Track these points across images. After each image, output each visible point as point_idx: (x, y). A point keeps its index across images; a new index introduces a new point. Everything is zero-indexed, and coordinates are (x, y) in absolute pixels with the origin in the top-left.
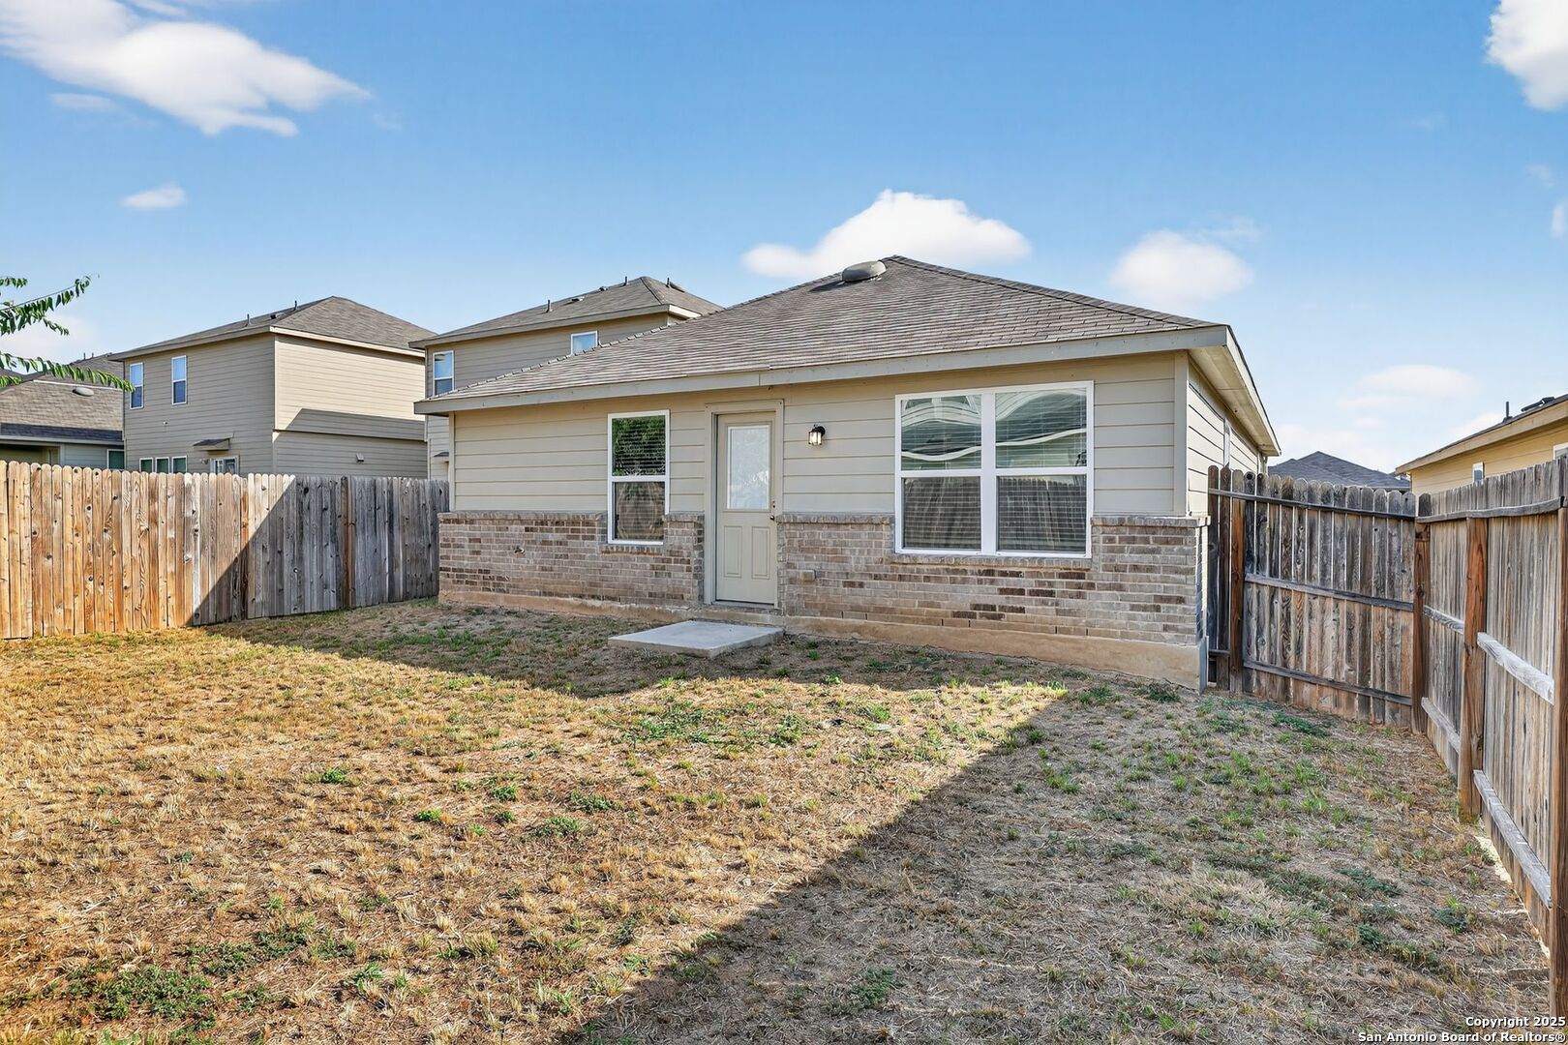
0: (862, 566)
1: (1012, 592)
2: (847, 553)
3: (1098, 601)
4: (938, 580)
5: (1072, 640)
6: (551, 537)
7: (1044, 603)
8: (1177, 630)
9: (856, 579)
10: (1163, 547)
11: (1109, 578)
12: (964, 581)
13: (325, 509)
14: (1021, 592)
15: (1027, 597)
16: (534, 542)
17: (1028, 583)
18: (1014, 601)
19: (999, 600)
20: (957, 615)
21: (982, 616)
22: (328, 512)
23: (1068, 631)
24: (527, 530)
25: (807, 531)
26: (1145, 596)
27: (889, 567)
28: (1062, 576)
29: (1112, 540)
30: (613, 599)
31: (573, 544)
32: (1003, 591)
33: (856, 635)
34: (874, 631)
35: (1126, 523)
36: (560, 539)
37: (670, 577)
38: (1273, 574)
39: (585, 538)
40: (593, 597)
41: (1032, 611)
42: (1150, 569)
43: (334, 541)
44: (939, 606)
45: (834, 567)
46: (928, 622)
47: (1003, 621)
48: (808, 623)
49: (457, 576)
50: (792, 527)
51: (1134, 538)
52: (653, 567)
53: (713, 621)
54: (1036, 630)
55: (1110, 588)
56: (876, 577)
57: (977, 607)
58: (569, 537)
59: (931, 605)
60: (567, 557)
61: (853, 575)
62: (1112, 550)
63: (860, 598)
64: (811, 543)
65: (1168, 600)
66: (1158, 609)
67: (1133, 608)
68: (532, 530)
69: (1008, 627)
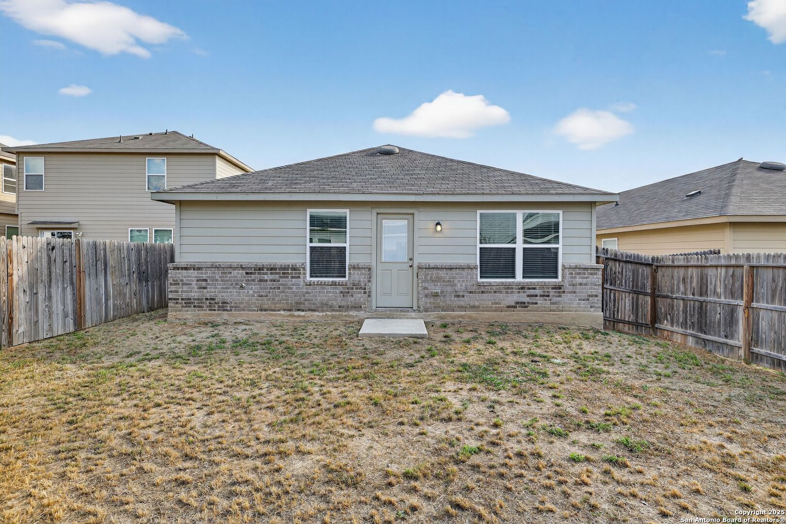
0: (463, 288)
1: (532, 296)
2: (456, 281)
3: (566, 298)
4: (500, 292)
5: (557, 314)
6: (266, 277)
7: (546, 300)
8: (595, 307)
9: (461, 294)
10: (591, 276)
11: (571, 288)
12: (512, 292)
13: (66, 262)
14: (536, 296)
15: (538, 298)
16: (253, 280)
17: (538, 292)
18: (533, 300)
19: (527, 300)
20: (508, 307)
21: (519, 307)
22: (68, 264)
23: (554, 311)
24: (247, 273)
25: (435, 272)
26: (584, 296)
27: (477, 287)
28: (553, 288)
29: (572, 274)
30: (314, 311)
31: (282, 281)
32: (528, 296)
33: (461, 319)
34: (470, 317)
35: (578, 267)
36: (275, 278)
37: (353, 297)
38: (611, 285)
39: (292, 277)
40: (299, 310)
41: (541, 304)
42: (586, 284)
43: (72, 283)
44: (500, 304)
45: (449, 289)
46: (495, 311)
47: (529, 308)
48: (435, 316)
49: (185, 303)
50: (427, 270)
51: (580, 273)
52: (341, 292)
53: (381, 318)
54: (542, 311)
55: (571, 292)
56: (470, 292)
57: (517, 303)
58: (281, 277)
59: (497, 303)
60: (279, 288)
61: (459, 292)
62: (572, 278)
63: (461, 302)
64: (437, 278)
65: (592, 296)
66: (588, 300)
67: (579, 300)
68: (251, 273)
69: (531, 311)
